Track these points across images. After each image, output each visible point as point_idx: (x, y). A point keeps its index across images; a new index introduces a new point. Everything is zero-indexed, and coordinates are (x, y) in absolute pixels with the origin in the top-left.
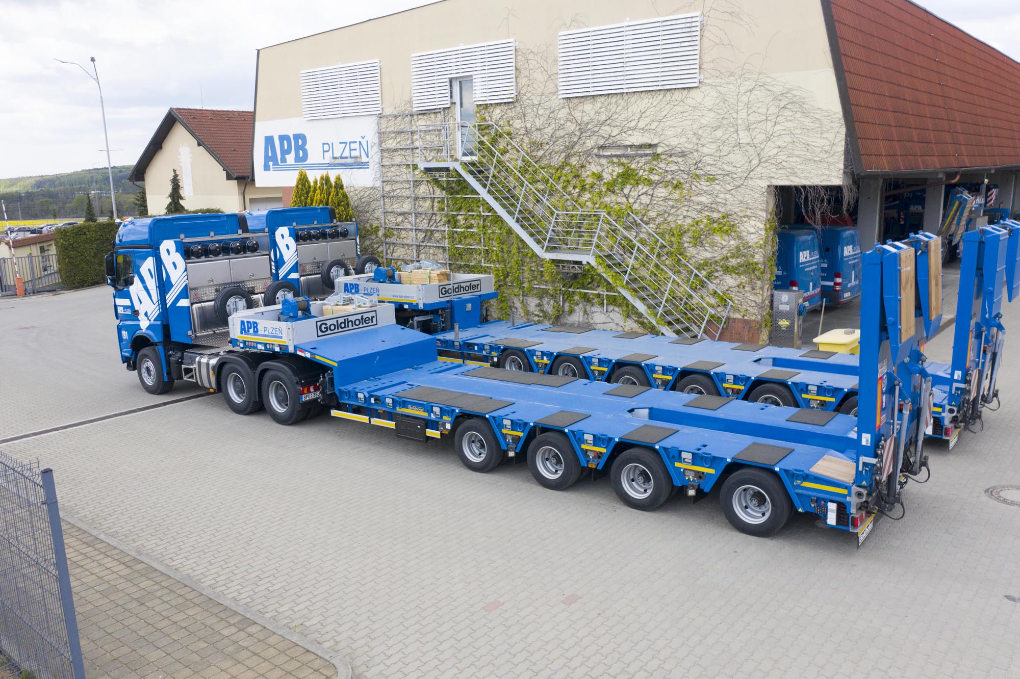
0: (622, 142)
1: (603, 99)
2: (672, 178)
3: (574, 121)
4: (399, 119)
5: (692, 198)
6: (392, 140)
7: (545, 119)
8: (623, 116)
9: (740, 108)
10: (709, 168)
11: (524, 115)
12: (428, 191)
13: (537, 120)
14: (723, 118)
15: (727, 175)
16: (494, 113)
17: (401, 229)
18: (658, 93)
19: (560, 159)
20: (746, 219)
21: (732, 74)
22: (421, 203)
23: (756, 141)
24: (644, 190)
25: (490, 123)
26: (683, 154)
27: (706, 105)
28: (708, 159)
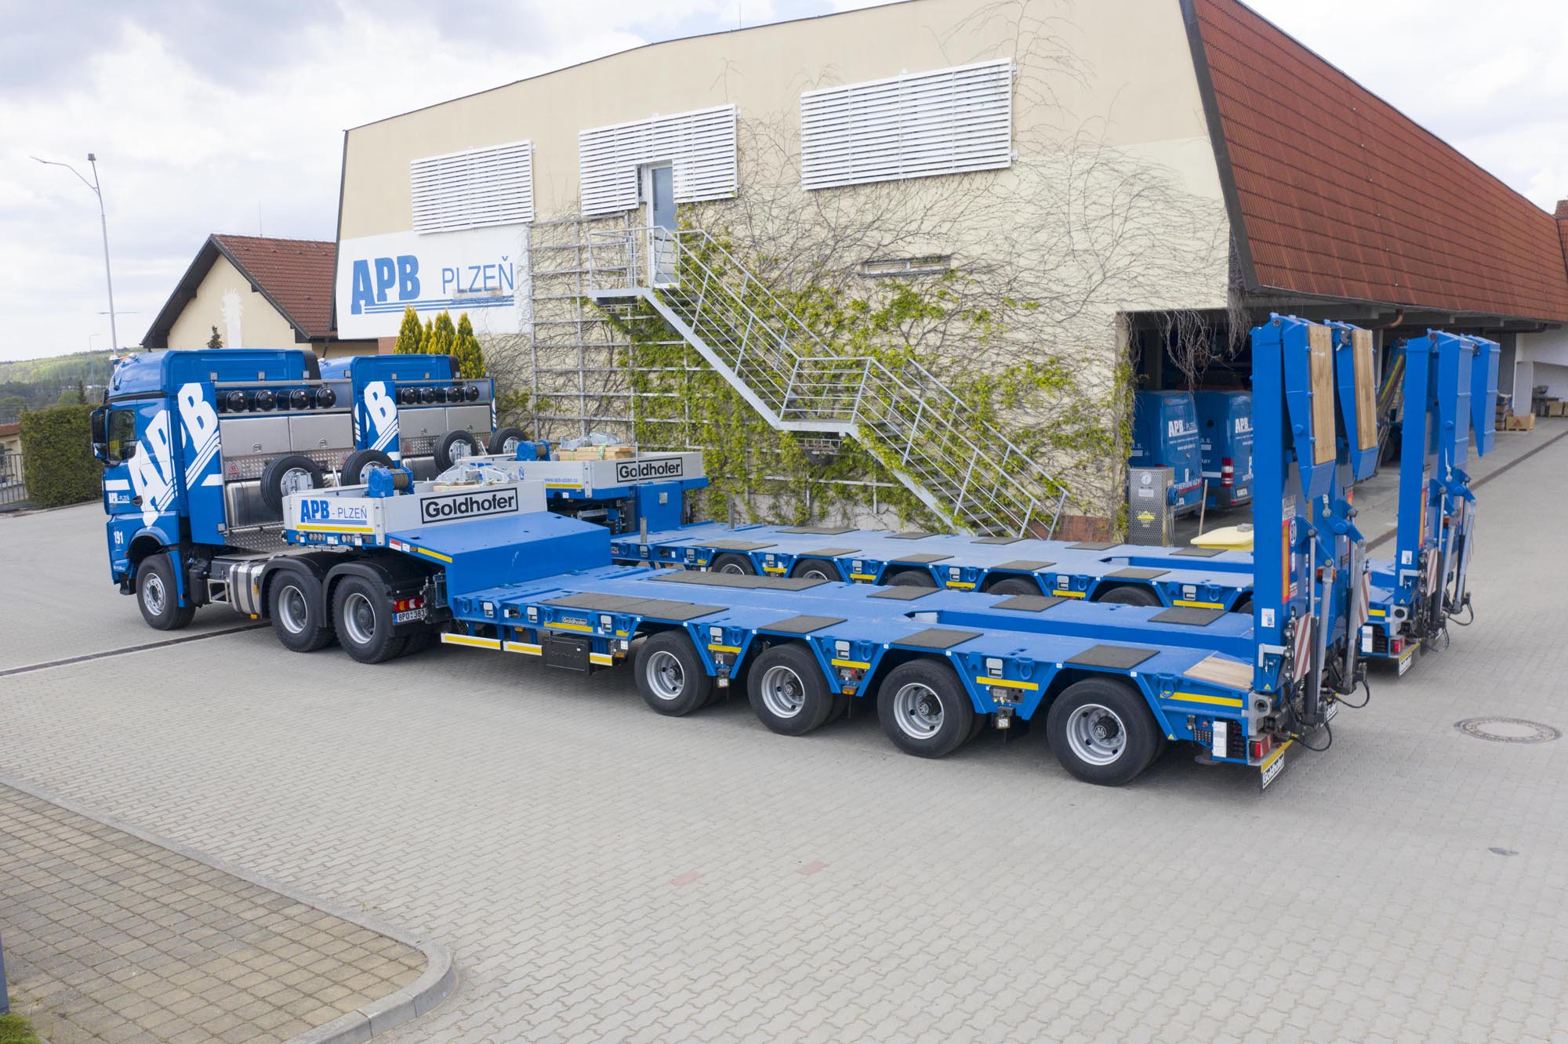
0: (898, 253)
1: (868, 190)
2: (974, 306)
3: (825, 225)
4: (560, 229)
5: (1005, 335)
6: (550, 261)
7: (782, 222)
8: (900, 215)
9: (1072, 198)
10: (1028, 289)
11: (750, 218)
12: (603, 338)
13: (769, 225)
14: (1048, 214)
15: (1056, 298)
16: (704, 216)
17: (563, 397)
18: (951, 178)
19: (805, 282)
20: (1085, 364)
21: (1060, 149)
22: (593, 356)
23: (1097, 247)
24: (932, 326)
25: (698, 231)
26: (989, 269)
27: (1022, 194)
28: (1027, 276)
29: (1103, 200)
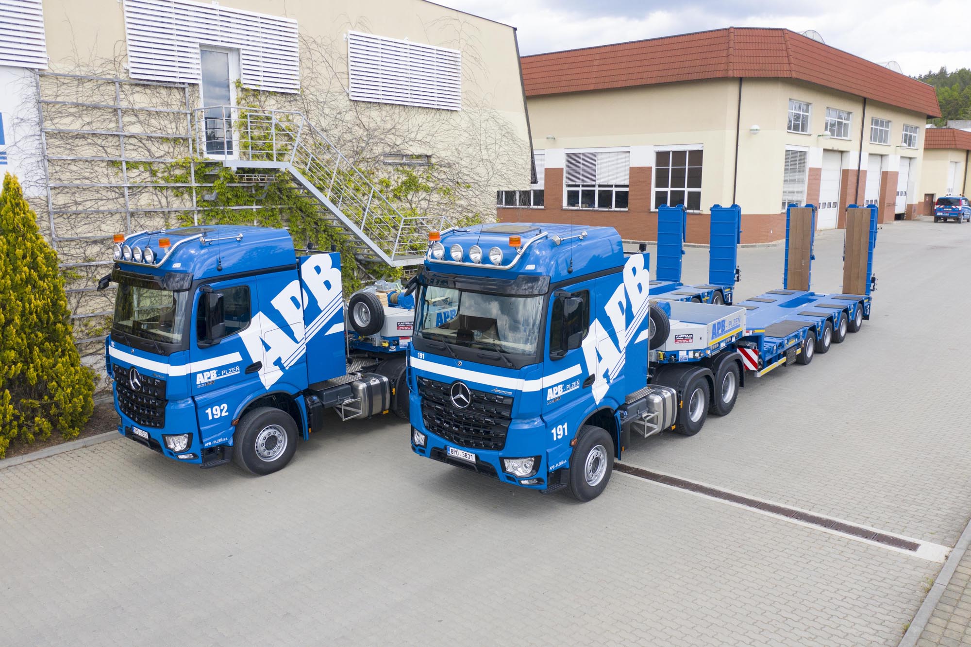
2: (443, 186)
4: (88, 85)
5: (456, 202)
8: (405, 127)
9: (482, 132)
10: (465, 177)
13: (322, 120)
14: (473, 138)
15: (476, 183)
20: (486, 217)
22: (142, 222)
23: (491, 158)
24: (423, 196)
26: (449, 166)
27: (463, 126)
28: (465, 171)
29: (492, 136)
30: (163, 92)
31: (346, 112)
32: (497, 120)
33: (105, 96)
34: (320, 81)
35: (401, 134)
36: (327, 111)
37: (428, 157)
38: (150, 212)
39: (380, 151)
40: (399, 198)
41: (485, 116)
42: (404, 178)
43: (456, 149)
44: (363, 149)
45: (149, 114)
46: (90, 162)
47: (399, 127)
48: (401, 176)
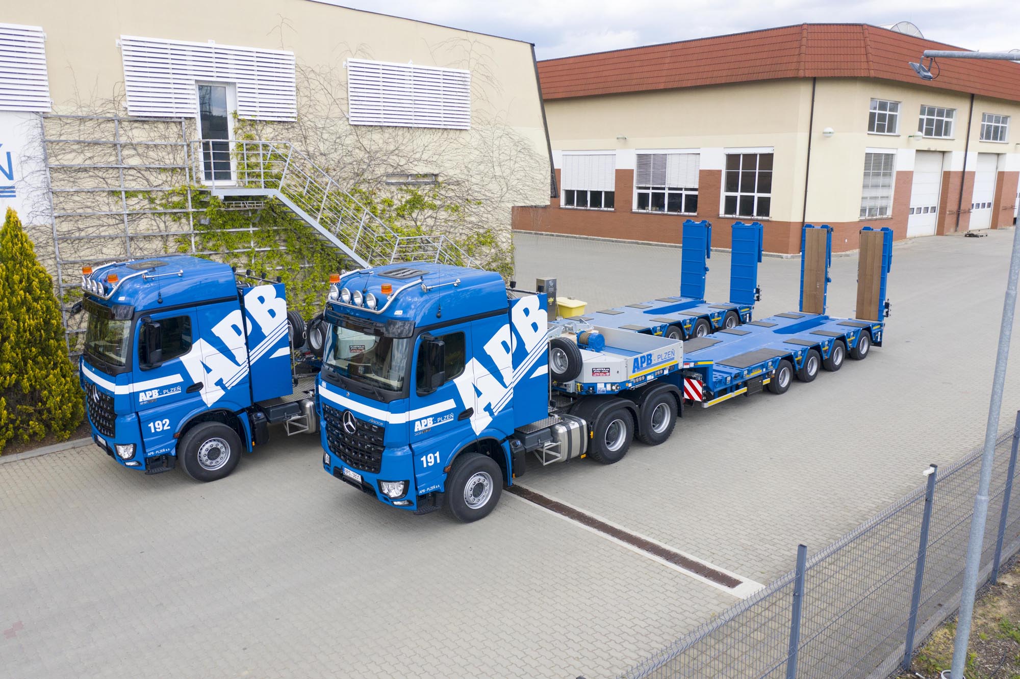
0: (409, 171)
2: (451, 203)
3: (363, 149)
5: (466, 218)
8: (409, 148)
9: (494, 149)
10: (476, 194)
11: (305, 138)
14: (484, 156)
15: (488, 199)
16: (263, 132)
18: (438, 130)
19: (349, 186)
20: (500, 232)
21: (489, 123)
23: (505, 175)
24: (429, 214)
26: (458, 183)
27: (473, 144)
28: (475, 188)
29: (506, 152)
30: (161, 126)
31: (346, 136)
32: (512, 137)
33: (106, 133)
34: (318, 108)
35: (406, 155)
36: (325, 136)
37: (436, 175)
38: (148, 236)
39: (382, 172)
40: (403, 217)
41: (499, 133)
42: (408, 197)
43: (466, 167)
44: (364, 171)
45: (148, 147)
46: (92, 192)
47: (403, 148)
48: (405, 195)
